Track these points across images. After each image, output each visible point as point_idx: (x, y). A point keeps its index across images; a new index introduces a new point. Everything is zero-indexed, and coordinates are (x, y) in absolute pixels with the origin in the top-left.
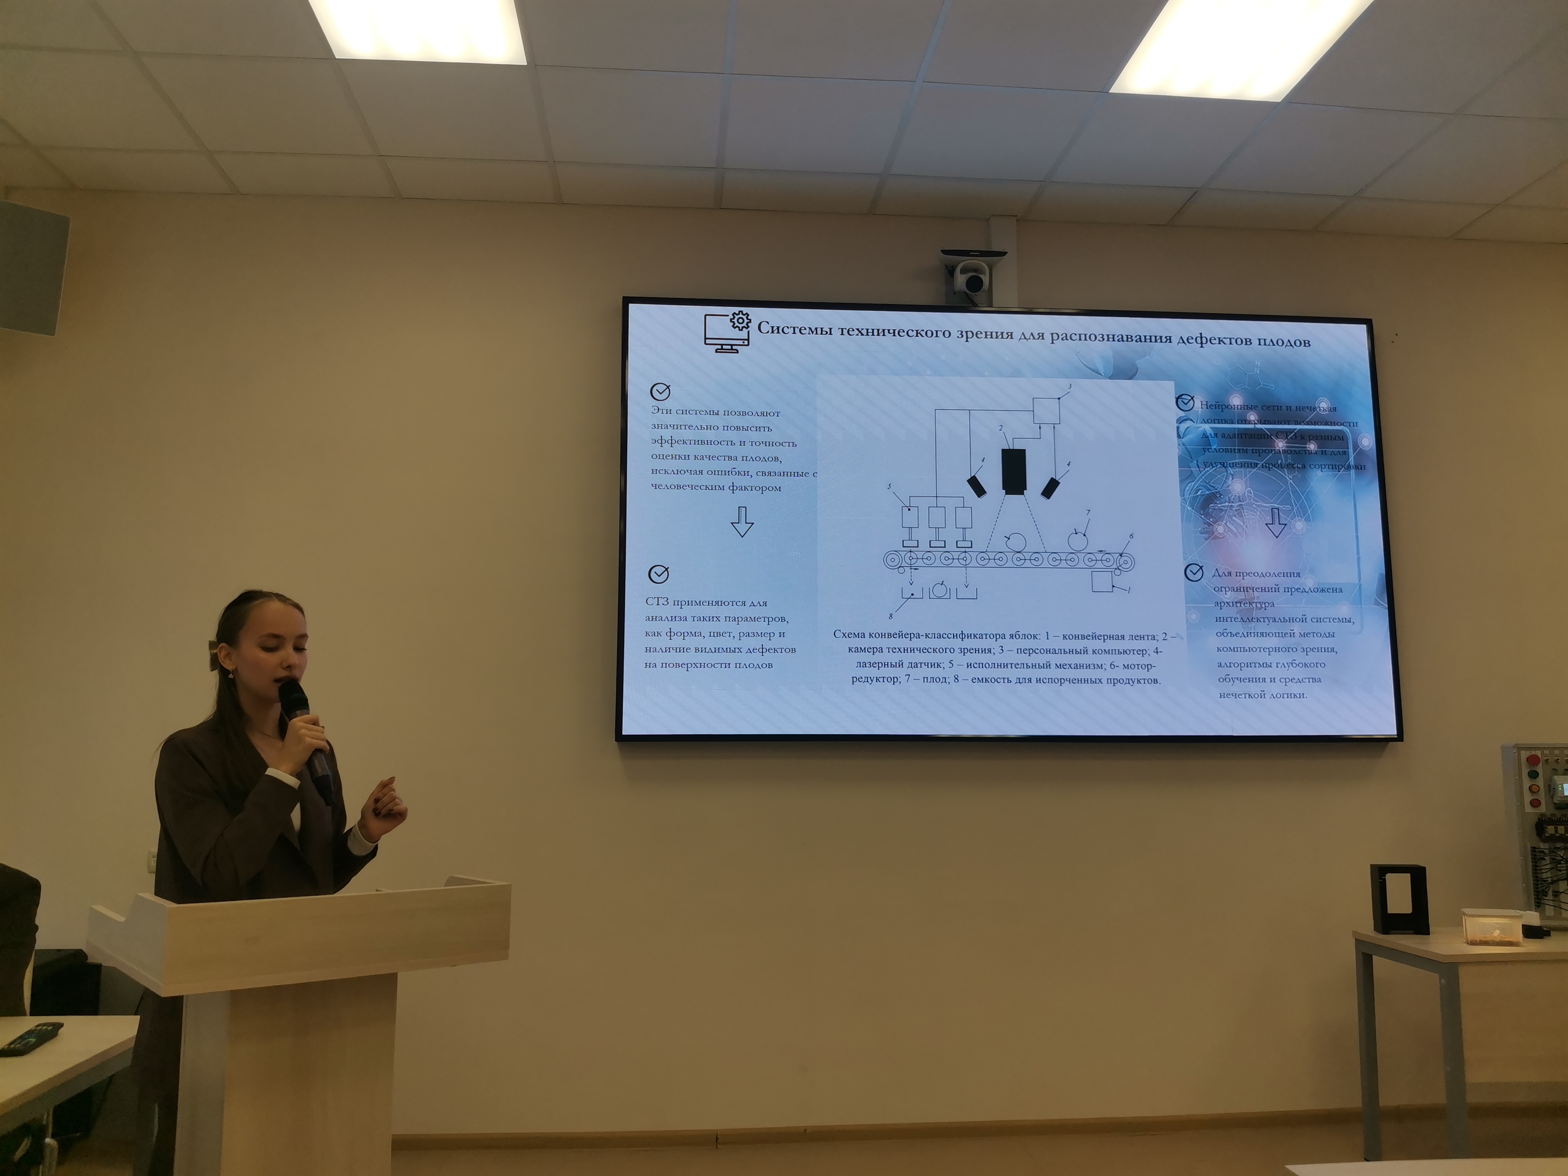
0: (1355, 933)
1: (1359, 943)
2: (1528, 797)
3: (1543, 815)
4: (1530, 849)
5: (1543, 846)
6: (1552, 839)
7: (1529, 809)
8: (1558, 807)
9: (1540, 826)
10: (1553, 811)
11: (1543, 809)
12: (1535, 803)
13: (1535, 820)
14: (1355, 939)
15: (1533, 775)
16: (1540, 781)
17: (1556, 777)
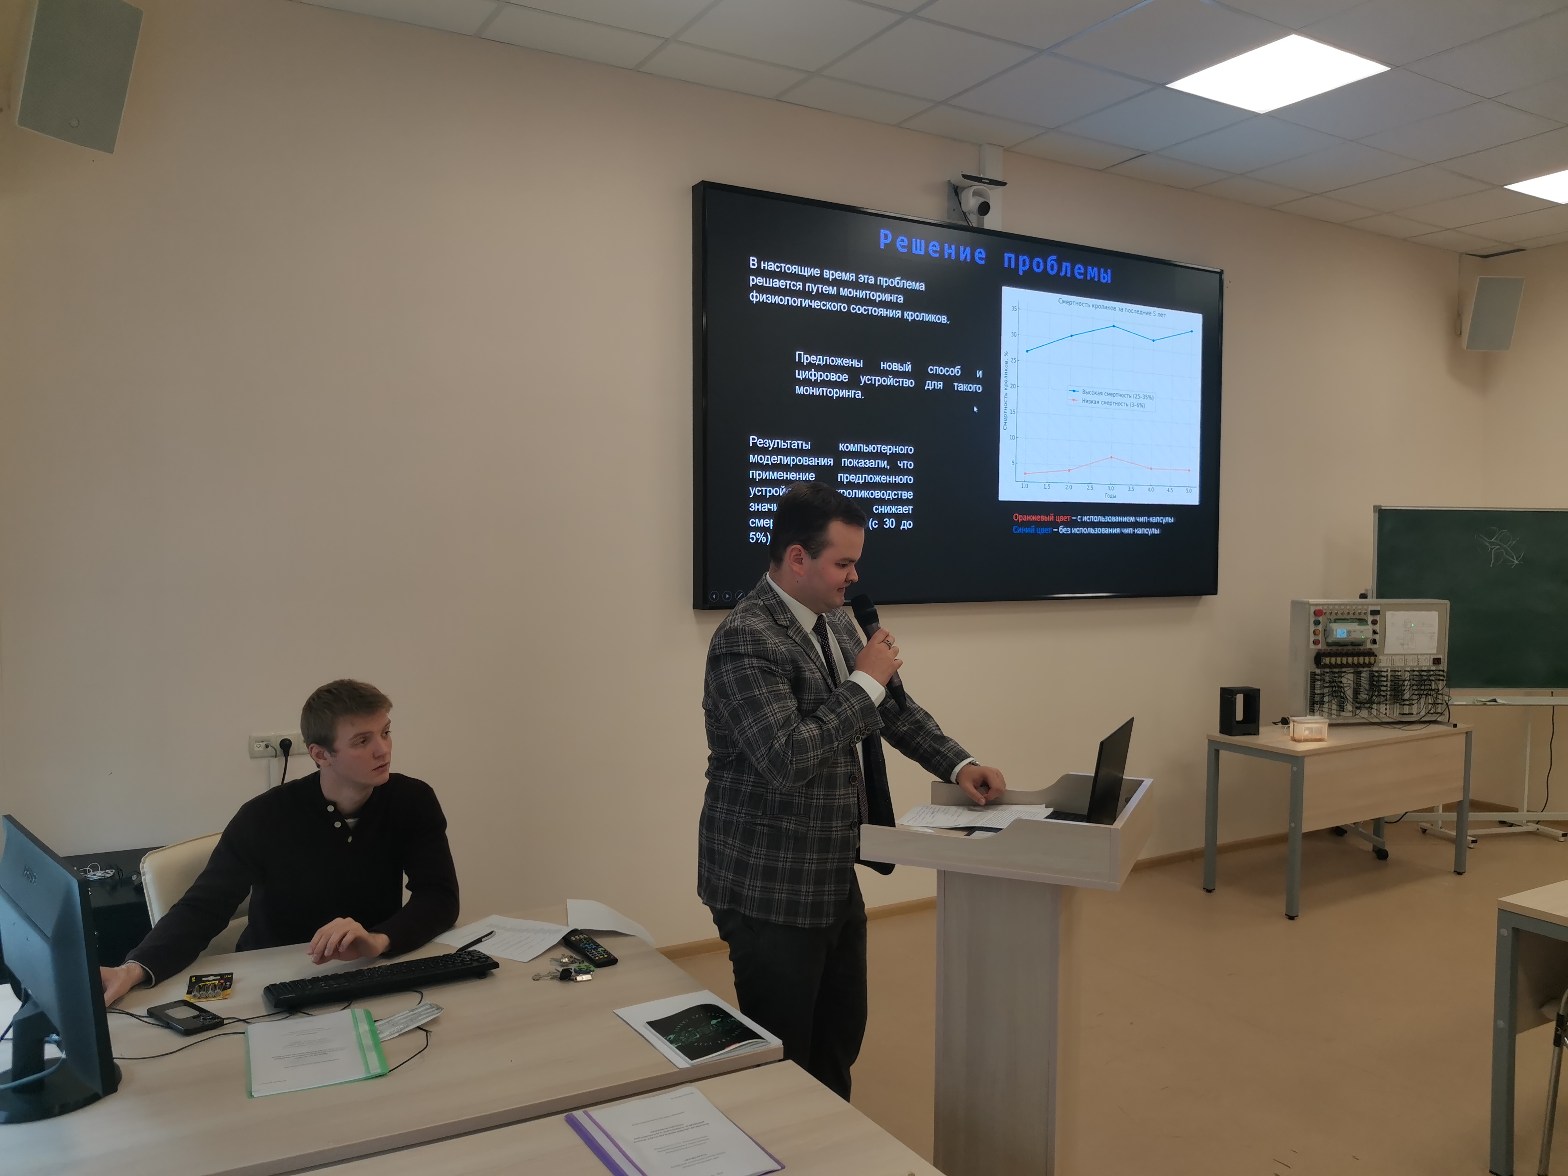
0: (1208, 735)
1: (1211, 742)
2: (1312, 638)
3: (1319, 650)
4: (1309, 673)
5: (1318, 671)
6: (1326, 666)
7: (1312, 646)
8: (1328, 644)
9: (1318, 658)
10: (1326, 647)
11: (1320, 647)
12: (1316, 642)
13: (1314, 654)
14: (1209, 740)
15: (1317, 623)
16: (1320, 627)
17: (1331, 624)
